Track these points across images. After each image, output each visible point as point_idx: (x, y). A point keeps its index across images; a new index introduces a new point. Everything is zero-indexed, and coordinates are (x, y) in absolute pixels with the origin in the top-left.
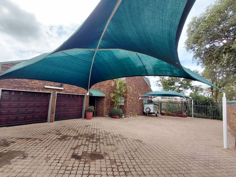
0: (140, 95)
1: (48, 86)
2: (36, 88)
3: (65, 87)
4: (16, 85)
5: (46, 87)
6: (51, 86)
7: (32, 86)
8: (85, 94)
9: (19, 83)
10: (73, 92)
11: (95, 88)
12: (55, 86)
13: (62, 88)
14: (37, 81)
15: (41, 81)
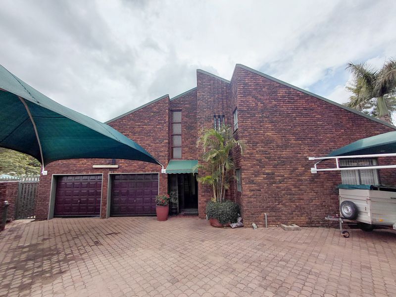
0: (310, 159)
1: (97, 165)
2: (84, 170)
3: (121, 163)
4: (64, 169)
5: (94, 166)
6: (102, 164)
7: (80, 167)
8: (157, 171)
9: (67, 166)
10: (135, 170)
11: (191, 158)
12: (107, 165)
13: (116, 166)
14: (85, 161)
15: (90, 159)
